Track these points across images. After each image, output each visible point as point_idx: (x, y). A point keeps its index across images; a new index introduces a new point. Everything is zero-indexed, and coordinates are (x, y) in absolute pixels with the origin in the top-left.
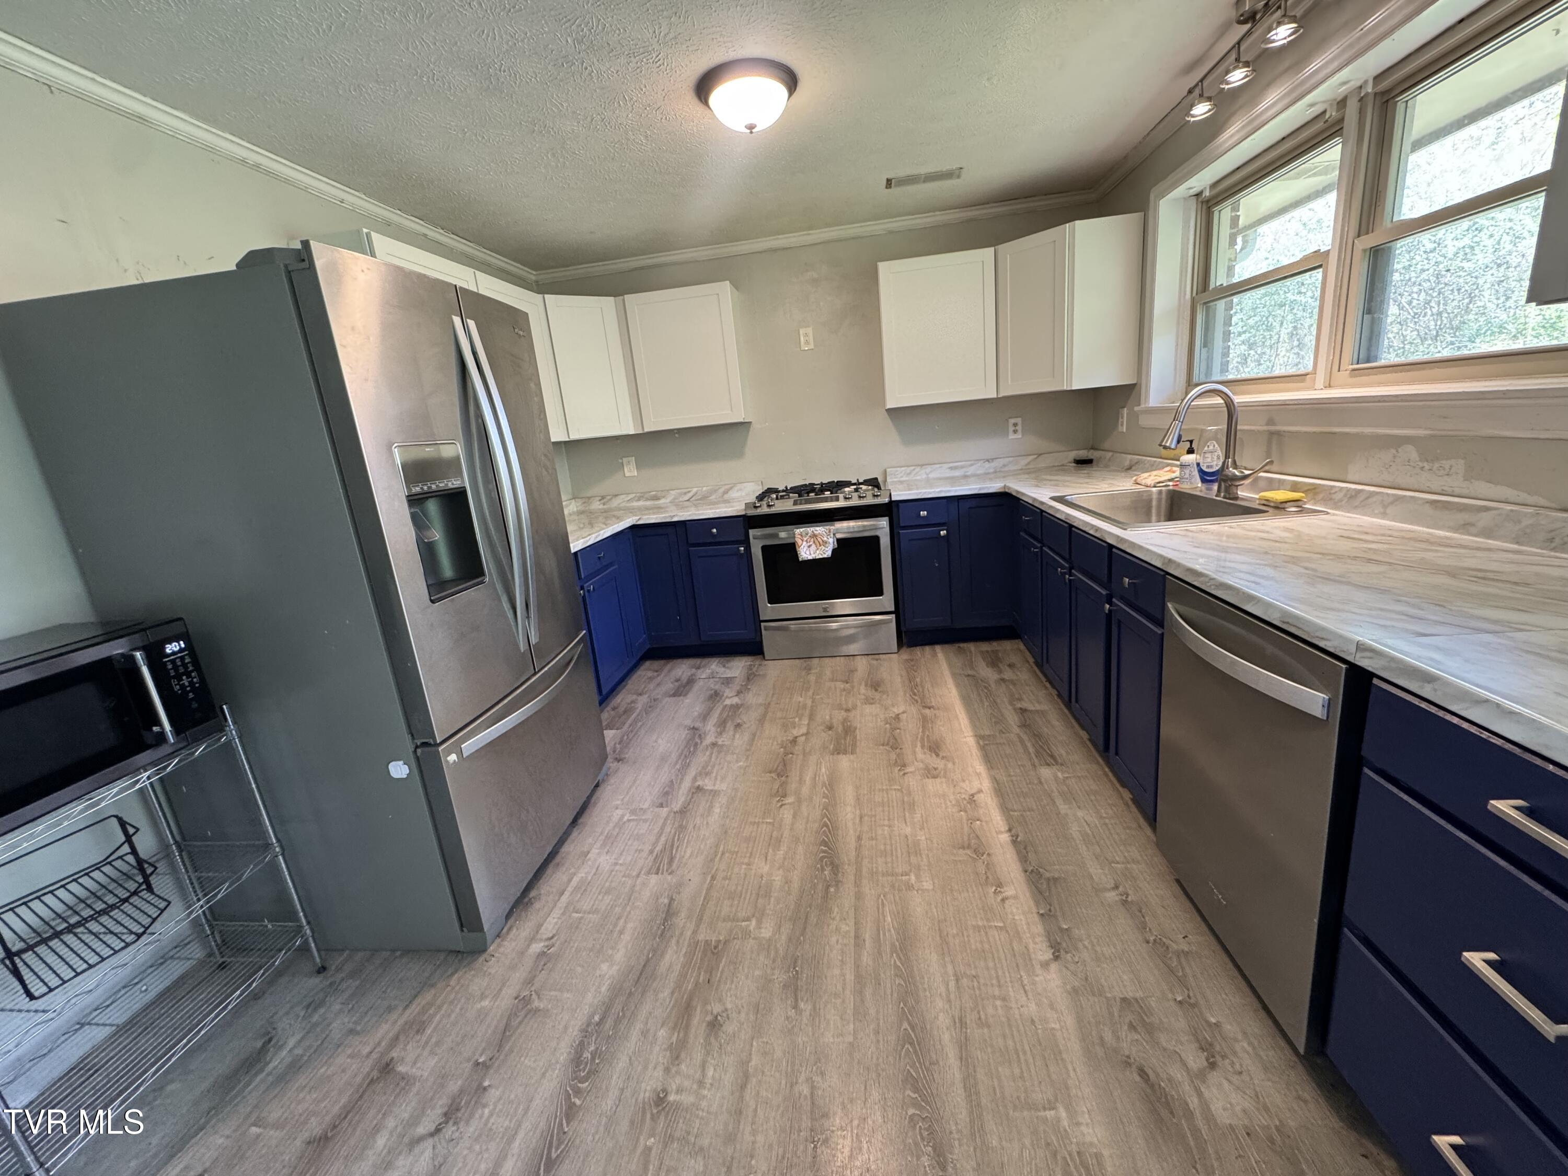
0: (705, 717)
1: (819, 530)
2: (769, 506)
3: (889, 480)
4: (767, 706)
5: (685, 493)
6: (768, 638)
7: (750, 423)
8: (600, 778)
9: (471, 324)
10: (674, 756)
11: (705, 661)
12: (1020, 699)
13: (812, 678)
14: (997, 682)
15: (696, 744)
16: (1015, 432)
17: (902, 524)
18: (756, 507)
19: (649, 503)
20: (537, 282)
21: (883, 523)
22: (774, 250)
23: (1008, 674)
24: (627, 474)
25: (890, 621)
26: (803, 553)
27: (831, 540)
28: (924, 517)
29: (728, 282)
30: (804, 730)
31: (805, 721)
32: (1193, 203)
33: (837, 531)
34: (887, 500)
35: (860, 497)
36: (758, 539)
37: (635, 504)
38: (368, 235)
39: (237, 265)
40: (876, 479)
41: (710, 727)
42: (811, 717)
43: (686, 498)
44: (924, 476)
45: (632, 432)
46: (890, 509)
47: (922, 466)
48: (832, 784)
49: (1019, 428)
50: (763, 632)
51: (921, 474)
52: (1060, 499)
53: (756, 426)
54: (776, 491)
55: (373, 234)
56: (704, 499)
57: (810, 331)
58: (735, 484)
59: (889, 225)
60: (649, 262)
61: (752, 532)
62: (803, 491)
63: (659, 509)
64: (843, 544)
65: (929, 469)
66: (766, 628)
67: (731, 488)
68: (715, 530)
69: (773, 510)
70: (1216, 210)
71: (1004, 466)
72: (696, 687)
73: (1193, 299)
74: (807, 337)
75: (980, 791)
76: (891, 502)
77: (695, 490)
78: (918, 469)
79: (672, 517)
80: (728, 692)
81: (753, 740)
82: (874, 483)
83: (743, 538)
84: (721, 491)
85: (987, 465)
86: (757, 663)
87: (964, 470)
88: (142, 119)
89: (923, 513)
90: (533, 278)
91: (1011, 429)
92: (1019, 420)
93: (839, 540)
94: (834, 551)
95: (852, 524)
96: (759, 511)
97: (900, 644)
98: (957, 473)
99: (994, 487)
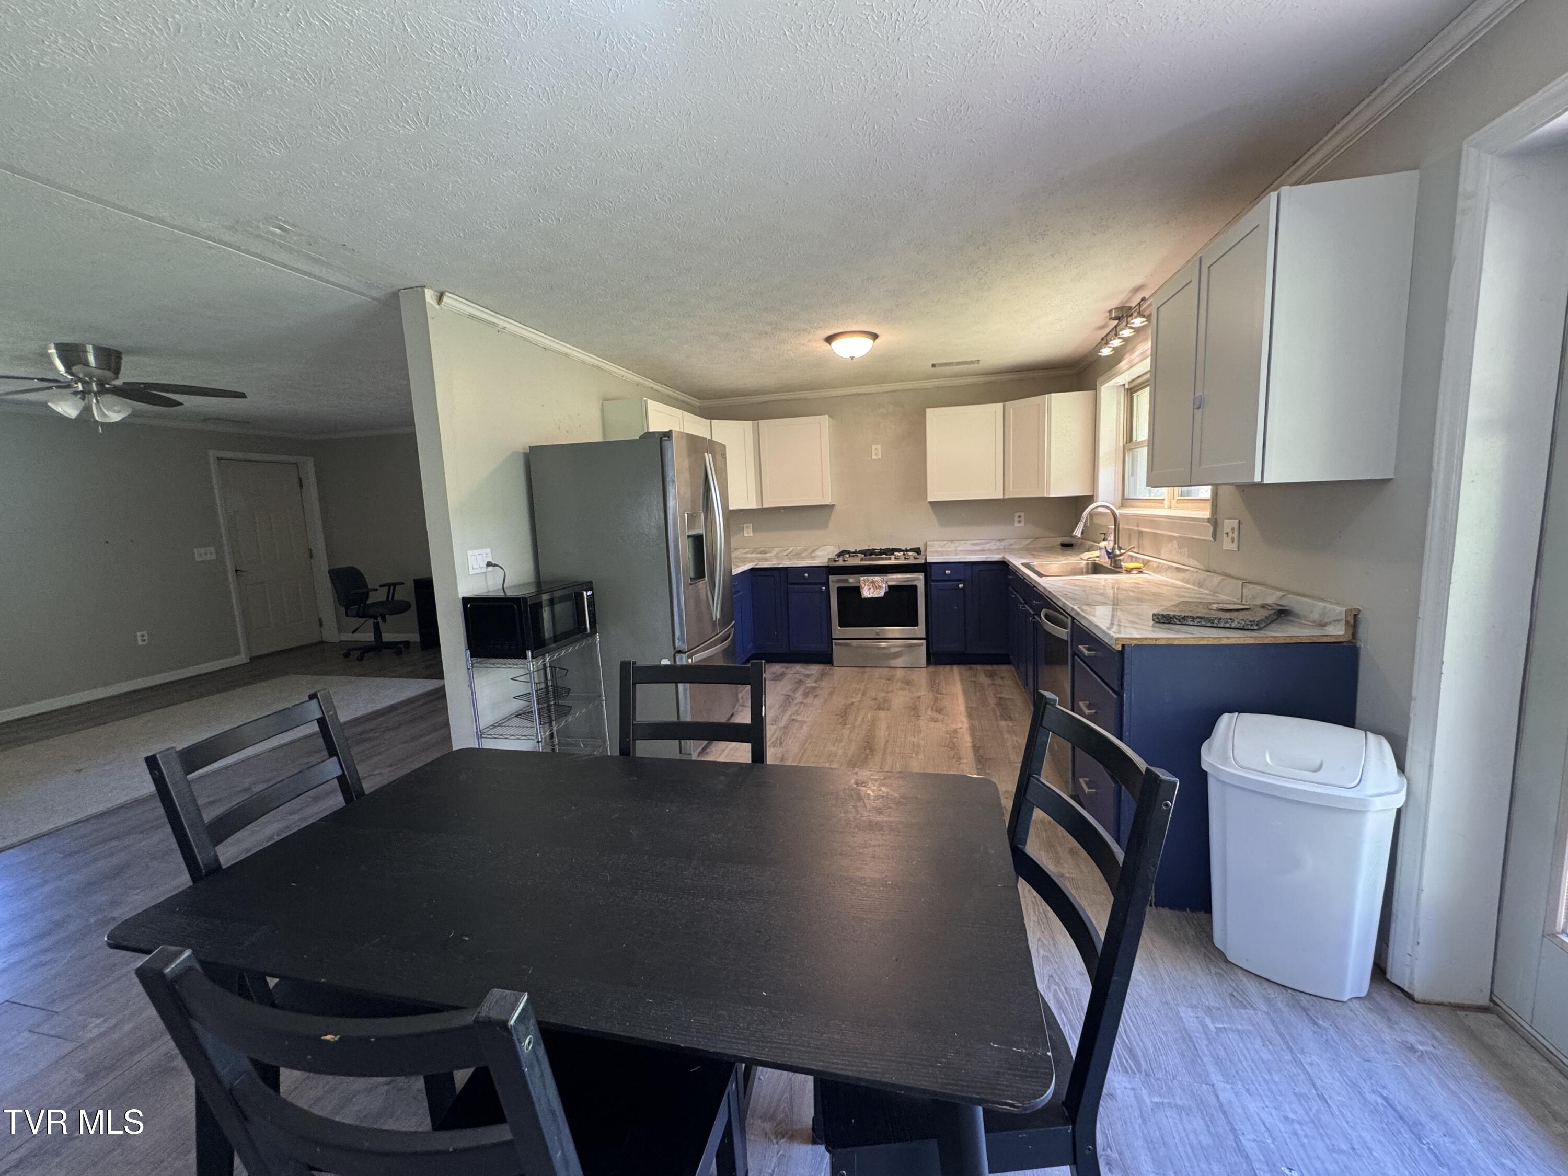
0: (794, 691)
1: (877, 578)
2: (844, 561)
3: (928, 550)
4: (835, 688)
5: (785, 551)
6: (837, 651)
7: (834, 505)
8: (735, 710)
9: (710, 455)
10: (777, 706)
11: (792, 665)
12: (1001, 693)
13: (866, 677)
14: (989, 685)
15: (790, 702)
16: (1019, 522)
17: (933, 578)
18: (835, 561)
19: (759, 556)
20: (699, 407)
21: (921, 576)
22: (859, 395)
23: (998, 681)
24: (746, 535)
25: (922, 645)
26: (865, 593)
27: (884, 586)
28: (948, 575)
29: (827, 416)
30: (858, 699)
31: (860, 695)
32: (1122, 390)
33: (892, 580)
34: (923, 561)
35: (905, 558)
36: (835, 582)
37: (749, 555)
38: (646, 401)
39: (640, 437)
40: (919, 548)
41: (799, 695)
42: (864, 694)
43: (785, 554)
44: (953, 549)
45: (755, 507)
46: (925, 568)
47: (952, 541)
48: (874, 723)
49: (1022, 519)
50: (834, 647)
51: (952, 547)
52: (1027, 566)
53: (837, 508)
54: (849, 552)
55: (649, 401)
56: (798, 555)
57: (879, 447)
58: (820, 547)
59: (936, 383)
60: (773, 398)
61: (832, 578)
62: (869, 553)
63: (766, 560)
64: (893, 590)
65: (957, 544)
66: (836, 644)
67: (817, 549)
68: (806, 575)
69: (847, 563)
70: (1135, 395)
71: (1011, 545)
72: (788, 677)
73: (1124, 446)
74: (877, 452)
75: (961, 728)
76: (926, 563)
77: (792, 548)
78: (949, 543)
79: (778, 564)
80: (808, 681)
81: (825, 704)
82: (917, 550)
83: (824, 581)
84: (809, 551)
85: (998, 543)
86: (828, 668)
87: (982, 546)
88: (566, 355)
89: (948, 572)
90: (698, 404)
91: (1016, 519)
92: (1022, 514)
93: (889, 587)
94: (886, 593)
95: (899, 576)
96: (837, 564)
97: (929, 662)
98: (978, 548)
99: (996, 557)
